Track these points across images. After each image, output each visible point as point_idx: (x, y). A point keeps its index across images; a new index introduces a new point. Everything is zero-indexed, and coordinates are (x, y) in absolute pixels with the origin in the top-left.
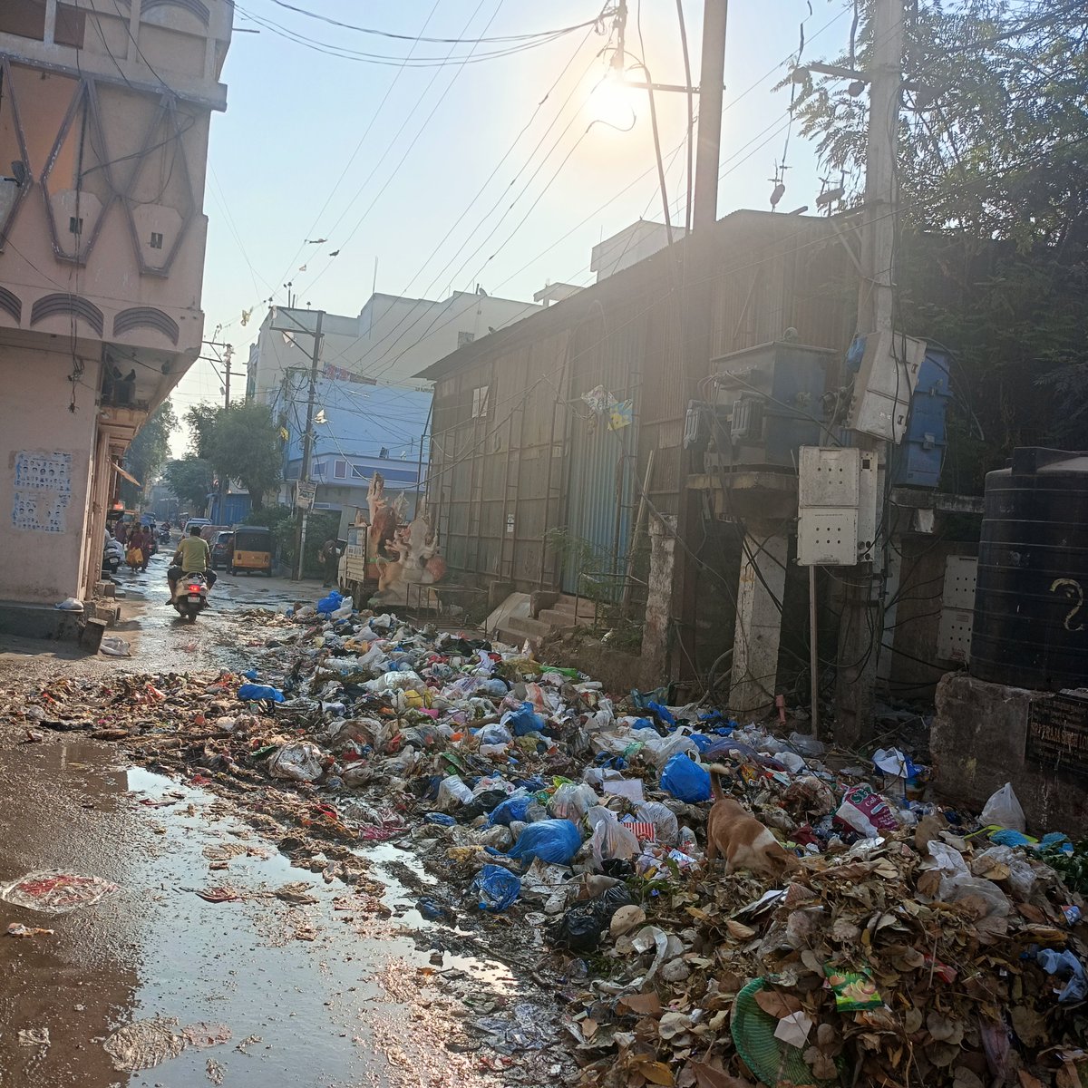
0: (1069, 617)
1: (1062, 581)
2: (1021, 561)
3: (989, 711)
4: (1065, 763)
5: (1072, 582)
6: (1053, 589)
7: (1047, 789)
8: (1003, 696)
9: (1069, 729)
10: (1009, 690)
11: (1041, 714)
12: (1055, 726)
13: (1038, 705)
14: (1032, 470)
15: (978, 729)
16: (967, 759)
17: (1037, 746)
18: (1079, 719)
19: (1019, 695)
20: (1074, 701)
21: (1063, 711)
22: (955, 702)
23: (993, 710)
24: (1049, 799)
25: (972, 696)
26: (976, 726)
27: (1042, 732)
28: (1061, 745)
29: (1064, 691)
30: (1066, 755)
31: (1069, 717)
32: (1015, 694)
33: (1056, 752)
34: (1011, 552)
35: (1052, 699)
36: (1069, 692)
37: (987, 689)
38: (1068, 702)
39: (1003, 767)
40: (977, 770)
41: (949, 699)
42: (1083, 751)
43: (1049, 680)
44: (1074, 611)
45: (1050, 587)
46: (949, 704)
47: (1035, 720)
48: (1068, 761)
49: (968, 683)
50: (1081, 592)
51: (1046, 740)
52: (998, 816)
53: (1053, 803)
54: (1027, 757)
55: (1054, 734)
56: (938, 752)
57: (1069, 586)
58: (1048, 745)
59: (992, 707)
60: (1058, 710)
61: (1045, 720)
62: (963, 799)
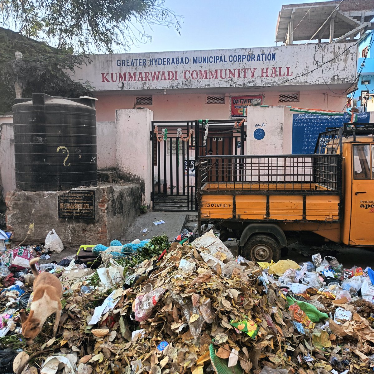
0: (65, 161)
1: (61, 147)
2: (43, 140)
3: (38, 203)
4: (77, 216)
5: (64, 147)
6: (58, 151)
7: (70, 227)
8: (44, 196)
9: (77, 203)
10: (46, 193)
11: (64, 200)
12: (71, 203)
13: (62, 196)
14: (43, 102)
15: (33, 211)
16: (29, 225)
17: (64, 212)
18: (81, 198)
19: (52, 194)
20: (78, 192)
21: (74, 197)
22: (18, 202)
23: (40, 202)
24: (71, 231)
25: (28, 198)
26: (32, 210)
27: (65, 206)
28: (74, 209)
29: (73, 189)
30: (77, 213)
31: (77, 198)
32: (49, 194)
33: (73, 212)
34: (38, 138)
35: (68, 193)
36: (75, 189)
37: (35, 194)
38: (75, 193)
39: (48, 224)
40: (35, 228)
41: (16, 202)
42: (84, 210)
43: (60, 186)
44: (66, 158)
45: (56, 150)
46: (16, 204)
47: (61, 202)
48: (78, 214)
49: (25, 194)
50: (68, 151)
51: (67, 209)
52: (54, 243)
53: (73, 232)
54: (59, 217)
55: (71, 206)
56: (13, 225)
57: (64, 149)
58: (69, 211)
59: (39, 201)
60: (71, 197)
61: (66, 201)
62: (29, 241)
